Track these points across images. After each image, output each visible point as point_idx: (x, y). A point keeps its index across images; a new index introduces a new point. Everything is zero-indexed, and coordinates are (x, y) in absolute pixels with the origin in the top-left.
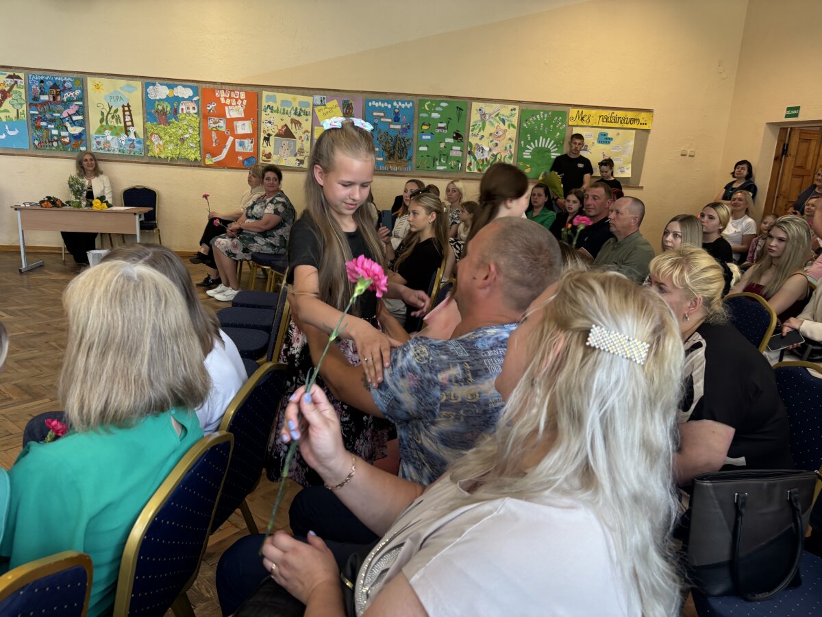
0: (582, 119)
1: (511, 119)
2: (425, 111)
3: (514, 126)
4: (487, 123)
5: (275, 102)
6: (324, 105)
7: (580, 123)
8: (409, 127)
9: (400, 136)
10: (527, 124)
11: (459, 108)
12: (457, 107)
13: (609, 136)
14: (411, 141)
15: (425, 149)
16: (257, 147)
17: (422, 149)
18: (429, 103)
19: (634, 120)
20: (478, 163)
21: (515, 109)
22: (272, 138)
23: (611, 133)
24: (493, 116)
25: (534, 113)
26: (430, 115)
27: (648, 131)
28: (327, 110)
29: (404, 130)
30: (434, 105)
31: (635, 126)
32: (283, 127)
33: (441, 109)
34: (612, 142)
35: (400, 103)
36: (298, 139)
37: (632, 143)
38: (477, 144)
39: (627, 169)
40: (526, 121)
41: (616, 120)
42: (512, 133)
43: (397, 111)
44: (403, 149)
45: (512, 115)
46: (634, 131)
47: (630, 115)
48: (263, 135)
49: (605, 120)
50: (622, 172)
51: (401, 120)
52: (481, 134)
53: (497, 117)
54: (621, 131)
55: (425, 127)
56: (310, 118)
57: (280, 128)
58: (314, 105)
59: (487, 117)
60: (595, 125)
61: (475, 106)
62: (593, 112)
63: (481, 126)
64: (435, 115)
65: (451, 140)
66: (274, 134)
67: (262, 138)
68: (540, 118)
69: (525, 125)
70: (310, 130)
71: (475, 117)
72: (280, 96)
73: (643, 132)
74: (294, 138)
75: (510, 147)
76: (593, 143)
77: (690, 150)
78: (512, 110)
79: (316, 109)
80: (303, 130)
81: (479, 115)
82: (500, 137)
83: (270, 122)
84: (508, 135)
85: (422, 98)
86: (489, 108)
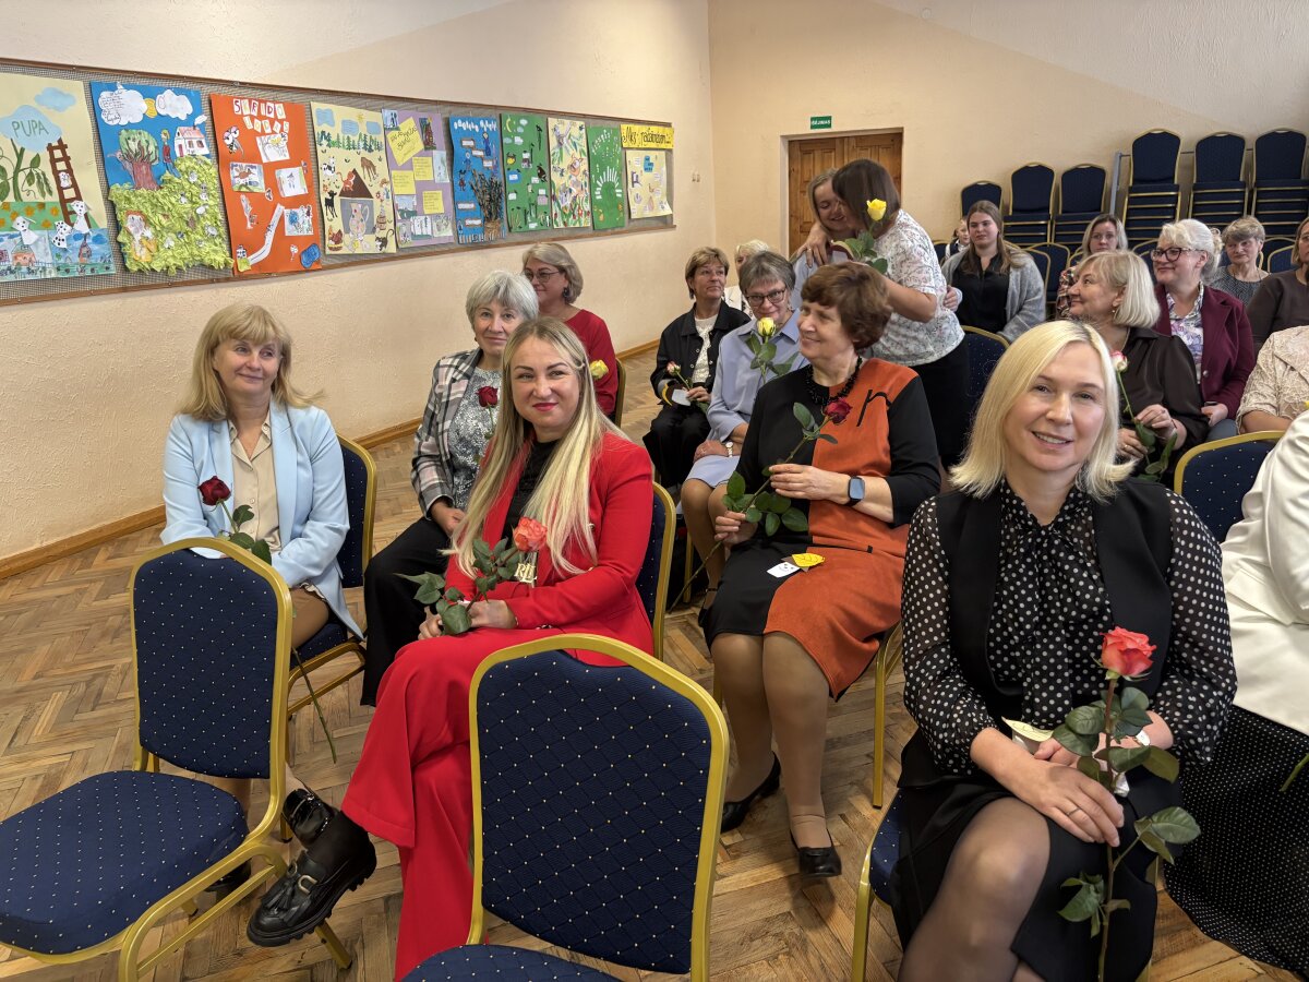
0: (631, 138)
1: (581, 142)
2: (507, 134)
3: (584, 153)
4: (564, 150)
6: (397, 129)
7: (631, 144)
9: (493, 179)
10: (593, 149)
11: (540, 127)
12: (536, 127)
13: (650, 161)
15: (514, 196)
16: (320, 222)
17: (511, 197)
18: (508, 119)
19: (663, 138)
20: (562, 213)
21: (583, 127)
23: (651, 157)
24: (567, 138)
25: (599, 132)
26: (513, 140)
28: (402, 138)
30: (515, 122)
31: (665, 145)
32: (350, 176)
33: (522, 130)
34: (653, 169)
35: (487, 123)
36: (374, 199)
37: (664, 169)
38: (559, 183)
39: (665, 203)
40: (593, 144)
41: (653, 138)
42: (584, 163)
43: (485, 135)
44: (497, 200)
45: (581, 136)
46: (665, 153)
47: (660, 131)
49: (645, 139)
50: (663, 208)
51: (490, 152)
52: (560, 167)
53: (570, 141)
54: (656, 153)
55: (510, 161)
56: (383, 154)
57: (345, 178)
58: (386, 129)
59: (562, 140)
60: (640, 147)
61: (552, 122)
62: (636, 128)
63: (559, 155)
64: (518, 140)
65: (535, 180)
67: (323, 203)
68: (605, 139)
69: (593, 151)
70: (387, 178)
71: (553, 142)
72: (341, 112)
73: (669, 153)
74: (369, 194)
75: (585, 184)
76: (642, 172)
78: (580, 128)
79: (390, 135)
81: (555, 138)
82: (575, 170)
83: (330, 168)
84: (582, 167)
86: (561, 127)
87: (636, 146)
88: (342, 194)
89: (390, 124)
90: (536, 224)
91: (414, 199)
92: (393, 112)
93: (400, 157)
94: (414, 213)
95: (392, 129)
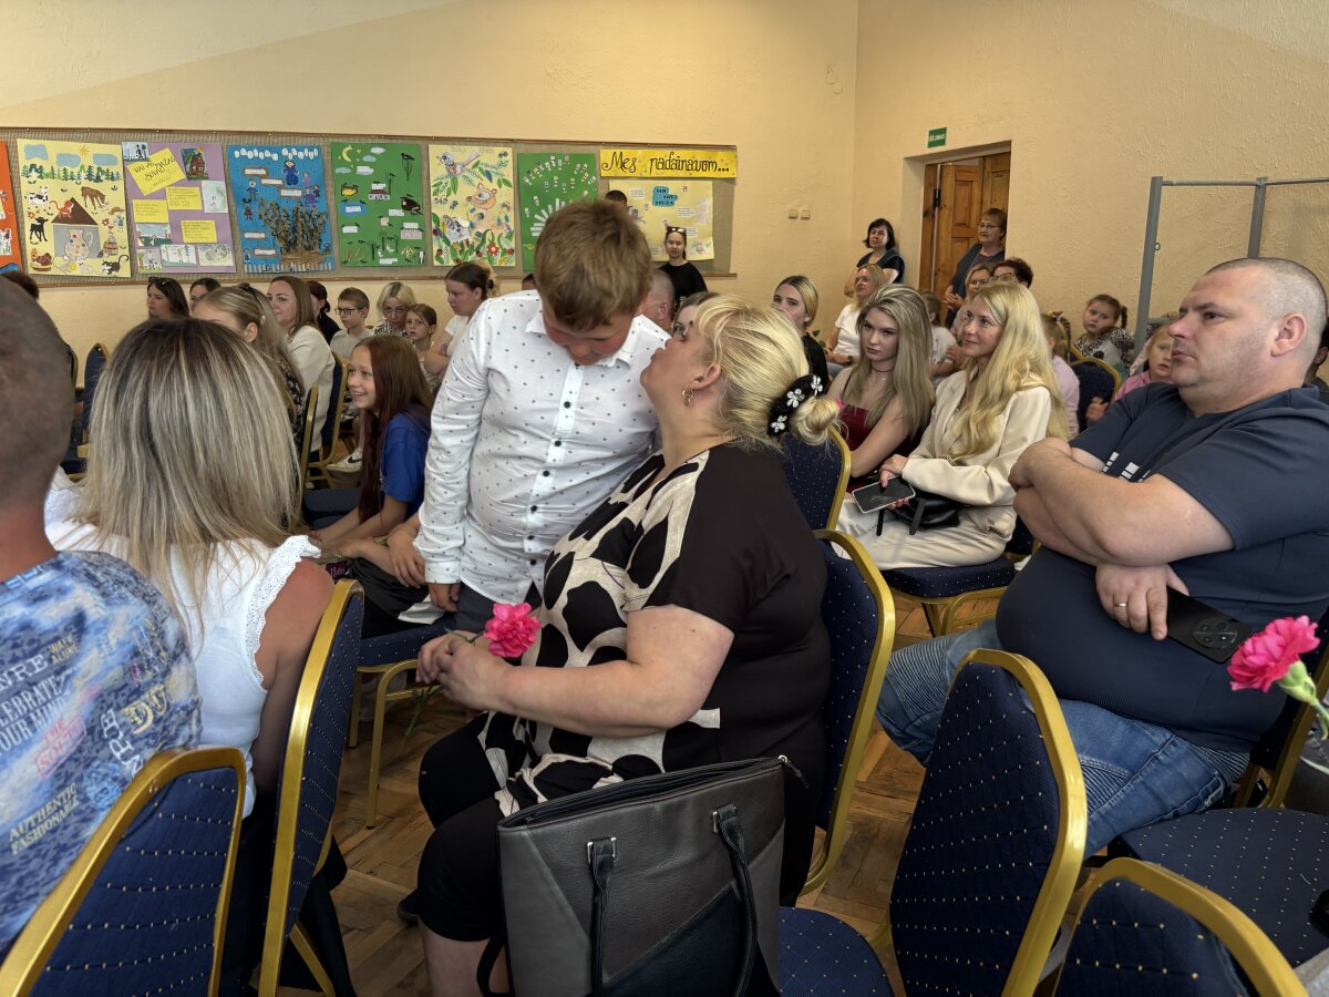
0: (623, 165)
1: (501, 170)
2: (344, 163)
3: (508, 184)
4: (460, 179)
5: (45, 157)
6: (146, 159)
7: (621, 173)
8: (317, 192)
9: (303, 209)
10: (530, 178)
11: (407, 155)
12: (403, 155)
13: (670, 193)
14: (324, 217)
15: (354, 229)
16: (19, 243)
17: (346, 230)
18: (350, 148)
19: (708, 164)
20: (453, 250)
21: (505, 154)
22: (48, 227)
23: (673, 187)
24: (469, 166)
25: (540, 160)
26: (355, 170)
27: (732, 181)
28: (154, 168)
29: (310, 199)
30: (359, 151)
31: (710, 173)
32: (67, 204)
33: (374, 159)
34: (676, 202)
35: (294, 152)
36: (100, 226)
37: (709, 202)
38: (446, 217)
39: (708, 246)
40: (529, 172)
41: (679, 164)
42: (507, 195)
43: (290, 164)
44: (311, 232)
45: (502, 164)
46: (710, 183)
47: (701, 155)
48: (28, 223)
49: (661, 166)
50: (700, 251)
51: (301, 181)
52: (452, 198)
53: (477, 170)
54: (688, 183)
55: (348, 192)
56: (120, 184)
57: (62, 205)
58: (126, 161)
59: (458, 169)
60: (644, 175)
61: (435, 151)
62: (640, 152)
63: (449, 185)
64: (363, 170)
65: (399, 213)
66: (51, 218)
67: (28, 228)
68: (552, 167)
69: (527, 181)
70: (123, 207)
71: (437, 171)
72: (54, 147)
73: (724, 183)
74: (92, 222)
75: (507, 218)
76: (646, 205)
77: (800, 209)
78: (500, 155)
79: (131, 167)
80: (110, 208)
81: (443, 167)
82: (486, 201)
83: (40, 197)
84: (500, 200)
85: (335, 141)
86: (460, 154)
87: (636, 174)
88: (57, 220)
89: (134, 155)
90: (396, 260)
91: (168, 229)
92: (140, 144)
93: (146, 187)
94: (168, 241)
95: (136, 160)
